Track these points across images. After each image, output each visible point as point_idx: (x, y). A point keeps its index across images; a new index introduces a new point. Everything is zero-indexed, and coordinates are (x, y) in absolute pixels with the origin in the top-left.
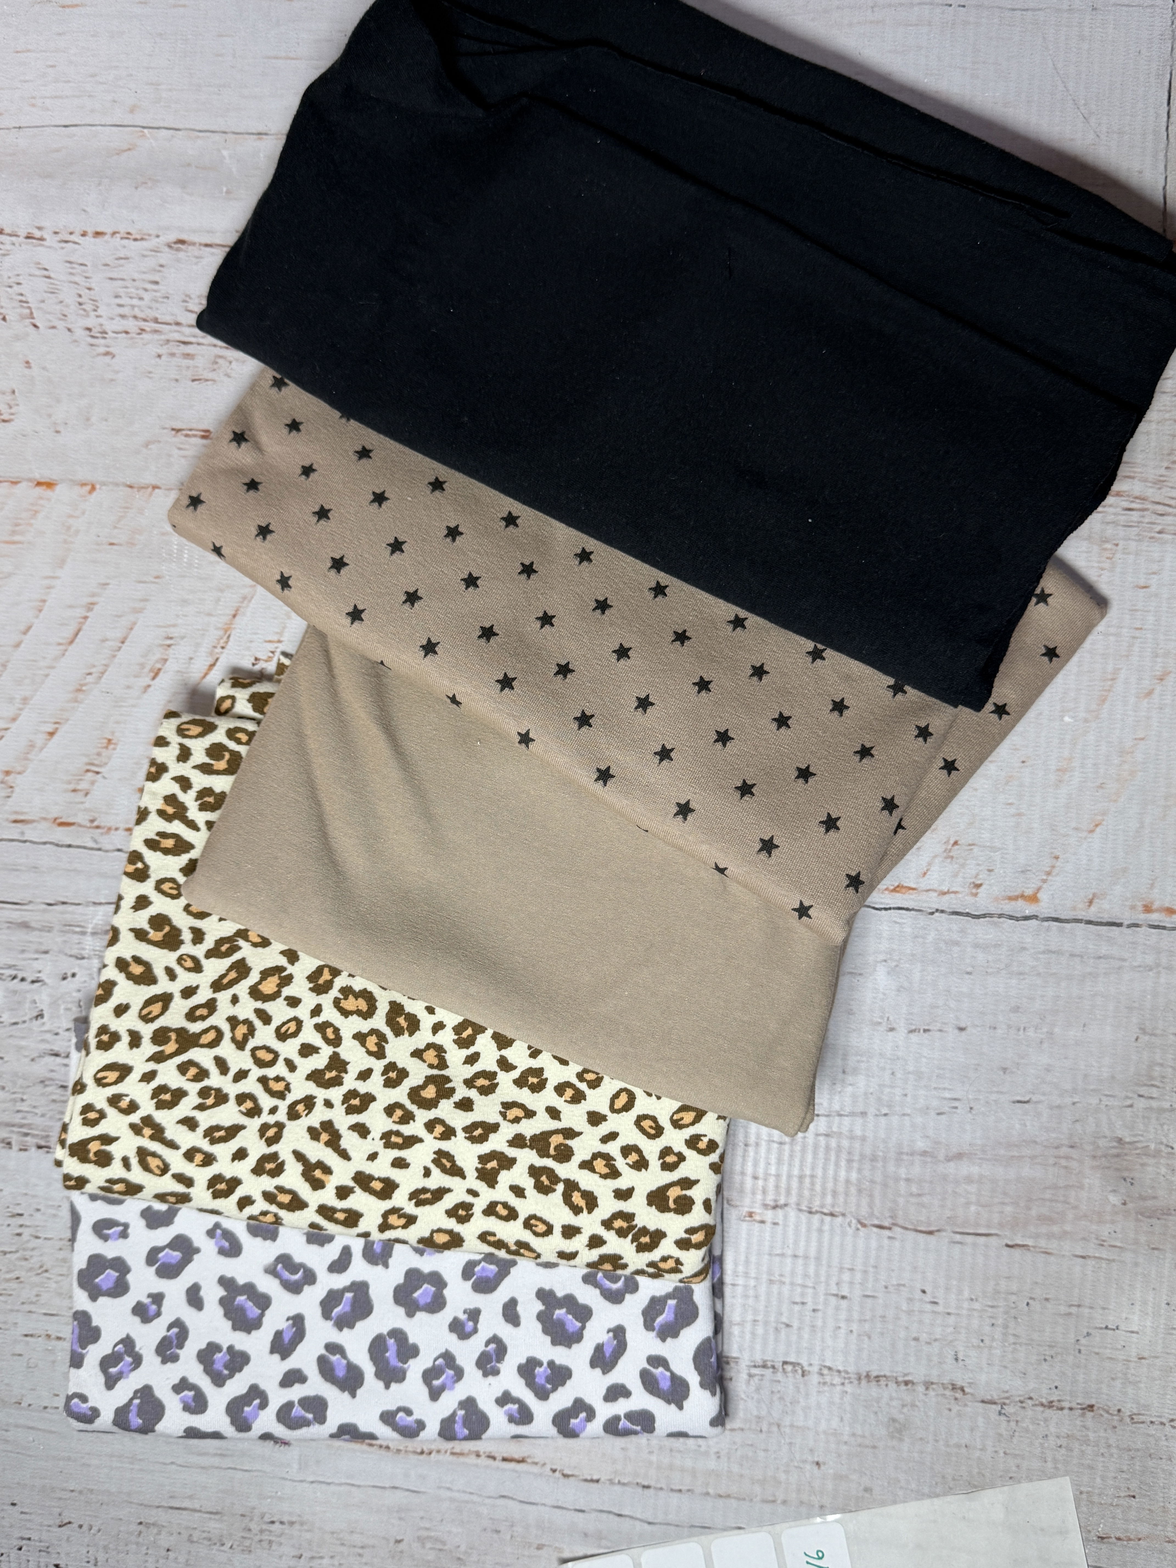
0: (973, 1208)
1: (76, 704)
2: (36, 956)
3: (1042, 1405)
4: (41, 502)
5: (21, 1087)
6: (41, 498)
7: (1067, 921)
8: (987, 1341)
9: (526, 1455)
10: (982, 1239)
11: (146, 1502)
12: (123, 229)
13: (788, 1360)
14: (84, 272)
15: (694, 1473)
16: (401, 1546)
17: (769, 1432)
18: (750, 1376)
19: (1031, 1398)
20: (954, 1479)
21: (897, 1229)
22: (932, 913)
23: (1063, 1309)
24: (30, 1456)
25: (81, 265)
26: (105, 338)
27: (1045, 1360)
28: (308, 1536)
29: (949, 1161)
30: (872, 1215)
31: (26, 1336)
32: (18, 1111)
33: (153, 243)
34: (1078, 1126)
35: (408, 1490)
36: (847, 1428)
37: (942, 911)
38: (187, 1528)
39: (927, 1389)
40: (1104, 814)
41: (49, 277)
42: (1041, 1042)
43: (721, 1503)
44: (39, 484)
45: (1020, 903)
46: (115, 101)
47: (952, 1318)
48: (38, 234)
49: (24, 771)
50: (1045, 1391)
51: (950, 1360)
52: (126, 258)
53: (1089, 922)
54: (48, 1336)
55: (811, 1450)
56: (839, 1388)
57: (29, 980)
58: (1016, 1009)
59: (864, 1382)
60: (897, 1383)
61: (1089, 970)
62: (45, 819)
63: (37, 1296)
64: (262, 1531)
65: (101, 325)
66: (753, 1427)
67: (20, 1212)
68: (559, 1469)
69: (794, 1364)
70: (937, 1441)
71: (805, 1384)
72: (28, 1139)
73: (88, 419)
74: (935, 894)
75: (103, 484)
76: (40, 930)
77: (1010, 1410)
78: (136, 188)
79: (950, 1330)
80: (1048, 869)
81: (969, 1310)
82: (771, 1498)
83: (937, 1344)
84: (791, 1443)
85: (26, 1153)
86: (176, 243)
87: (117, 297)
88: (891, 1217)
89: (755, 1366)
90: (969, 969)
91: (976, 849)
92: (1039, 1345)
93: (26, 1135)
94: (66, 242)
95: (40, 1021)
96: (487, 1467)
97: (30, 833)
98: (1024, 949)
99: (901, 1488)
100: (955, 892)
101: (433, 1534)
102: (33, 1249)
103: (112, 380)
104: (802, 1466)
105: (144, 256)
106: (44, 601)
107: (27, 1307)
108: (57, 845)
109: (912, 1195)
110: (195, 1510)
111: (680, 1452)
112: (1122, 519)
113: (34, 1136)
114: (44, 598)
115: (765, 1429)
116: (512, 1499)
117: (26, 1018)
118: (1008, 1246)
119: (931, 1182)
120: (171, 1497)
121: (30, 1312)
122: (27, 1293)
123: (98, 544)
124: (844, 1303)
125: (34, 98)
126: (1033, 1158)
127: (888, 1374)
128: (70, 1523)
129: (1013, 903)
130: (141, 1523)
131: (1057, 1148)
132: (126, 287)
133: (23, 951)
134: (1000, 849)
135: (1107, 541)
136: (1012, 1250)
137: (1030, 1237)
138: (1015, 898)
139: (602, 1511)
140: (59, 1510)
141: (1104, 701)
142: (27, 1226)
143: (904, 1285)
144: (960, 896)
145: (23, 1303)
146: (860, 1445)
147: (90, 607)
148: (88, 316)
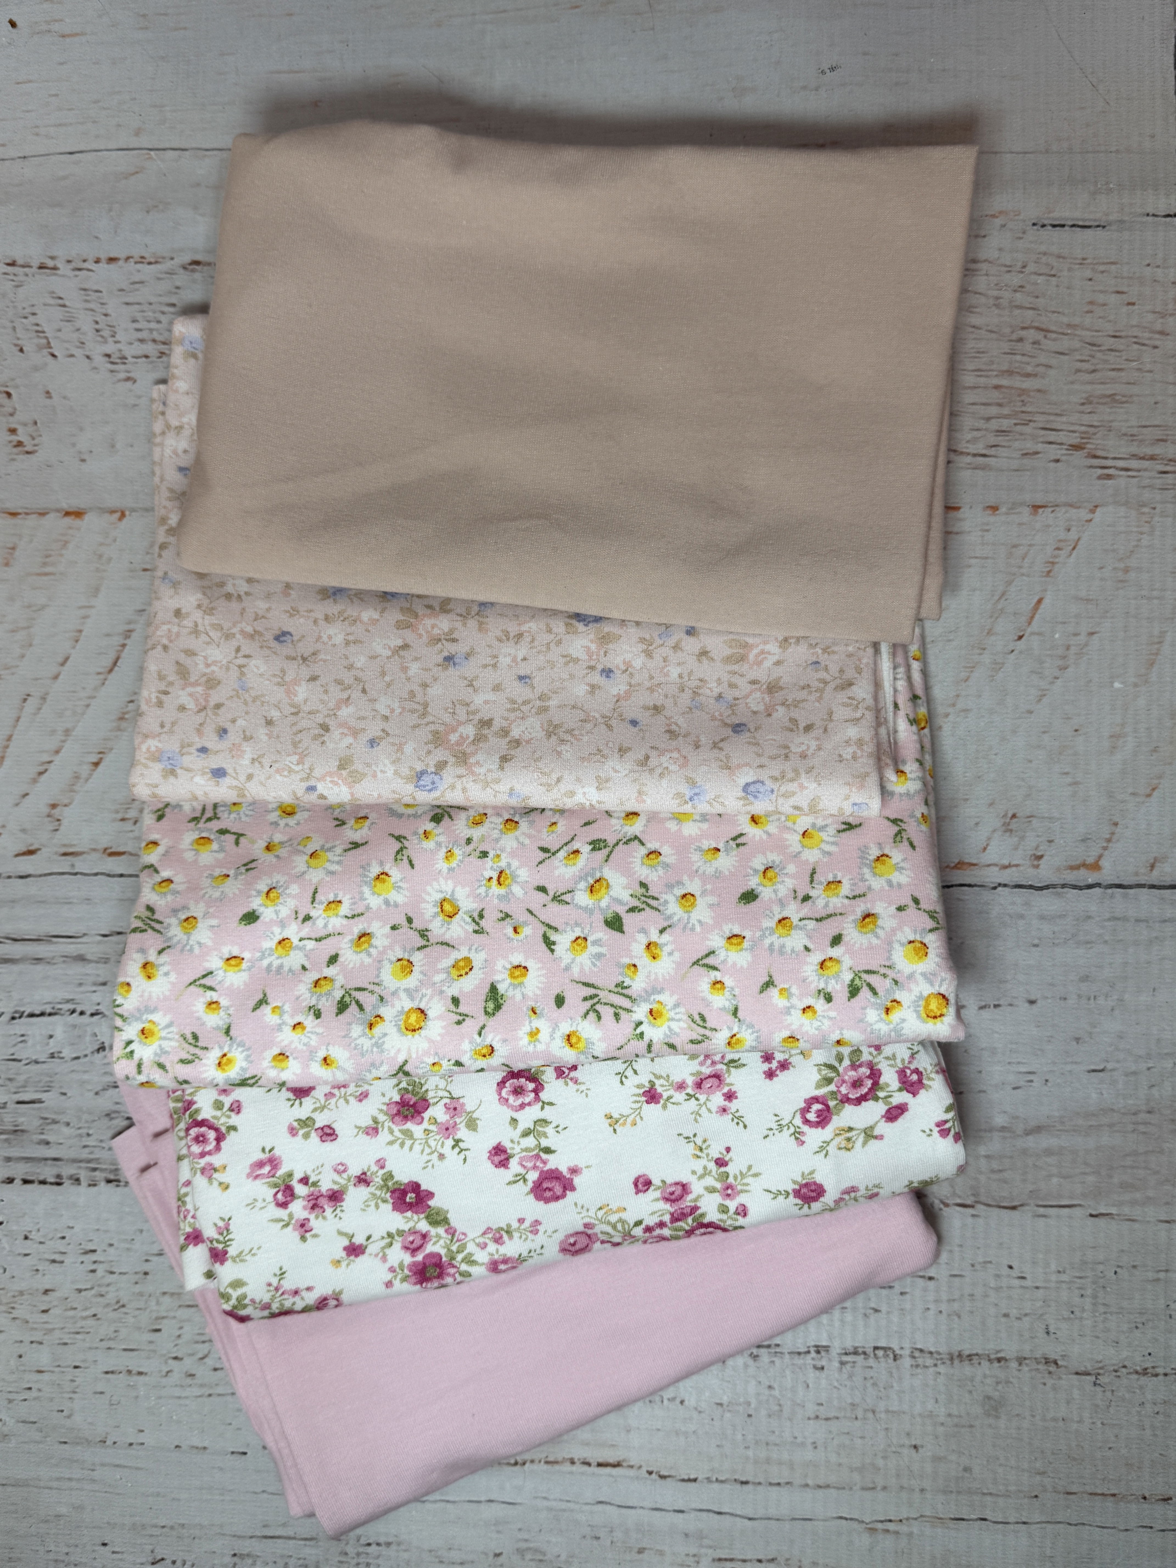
0: (1055, 1180)
1: (119, 733)
2: (94, 988)
3: (1137, 1372)
4: (71, 532)
5: (87, 1122)
6: (70, 528)
7: (1130, 887)
8: (1077, 1313)
9: (621, 1458)
10: (1066, 1210)
11: (239, 1533)
12: (136, 253)
13: (879, 1345)
14: (99, 298)
15: (791, 1466)
16: (501, 1560)
17: (865, 1419)
18: (842, 1363)
19: (1125, 1367)
20: (1053, 1453)
21: (980, 1207)
22: (995, 888)
23: (1151, 1275)
24: (119, 1494)
25: (97, 291)
26: (125, 363)
27: (1137, 1327)
28: (406, 1555)
29: (1027, 1134)
30: (954, 1194)
31: (107, 1373)
32: (85, 1147)
33: (168, 265)
34: (1155, 1092)
35: (504, 1503)
36: (943, 1410)
37: (1005, 885)
38: (282, 1556)
39: (1020, 1364)
40: (1160, 777)
41: (64, 306)
42: (1112, 1010)
43: (820, 1493)
44: (67, 514)
45: (1083, 872)
46: (119, 126)
47: (1041, 1291)
48: (50, 263)
49: (70, 804)
50: (1138, 1359)
51: (1041, 1334)
52: (142, 282)
53: (1153, 887)
54: (129, 1372)
55: (908, 1434)
56: (932, 1370)
57: (88, 1013)
58: (1085, 979)
59: (956, 1362)
60: (989, 1360)
61: (1154, 935)
62: (94, 850)
63: (116, 1331)
64: (358, 1554)
65: (120, 351)
66: (848, 1414)
67: (93, 1248)
68: (655, 1470)
69: (884, 1349)
70: (1033, 1416)
71: (898, 1368)
72: (97, 1173)
73: (113, 446)
74: (997, 869)
75: (133, 510)
76: (97, 962)
77: (1103, 1380)
78: (148, 212)
79: (1039, 1304)
80: (1108, 836)
81: (1057, 1282)
82: (871, 1485)
83: (1026, 1319)
84: (887, 1429)
85: (96, 1188)
86: (191, 264)
87: (134, 321)
88: (973, 1195)
89: (846, 1354)
90: (1036, 942)
91: (1034, 821)
92: (1130, 1313)
93: (95, 1170)
94: (80, 270)
95: (102, 1054)
96: (582, 1473)
97: (81, 865)
98: (1089, 917)
99: (1001, 1465)
100: (1017, 866)
101: (532, 1545)
102: (108, 1285)
103: (135, 405)
104: (899, 1450)
105: (159, 279)
106: (80, 631)
107: (105, 1344)
108: (109, 875)
109: (993, 1171)
110: (289, 1538)
111: (776, 1445)
112: (1158, 482)
113: (102, 1170)
114: (79, 628)
115: (859, 1416)
116: (610, 1504)
117: (87, 1052)
118: (1092, 1215)
119: (1011, 1157)
120: (264, 1526)
121: (109, 1348)
122: (105, 1330)
123: (132, 571)
124: (931, 1284)
125: (37, 127)
126: (1111, 1125)
127: (980, 1352)
128: (163, 1559)
129: (1075, 872)
130: (235, 1555)
131: (1135, 1114)
132: (143, 311)
133: (80, 984)
134: (1059, 819)
135: (1144, 506)
136: (1096, 1219)
137: (1114, 1205)
138: (1077, 868)
139: (701, 1510)
140: (151, 1547)
141: (1152, 664)
142: (101, 1262)
143: (990, 1262)
144: (1022, 868)
145: (101, 1340)
146: (956, 1425)
147: (128, 634)
148: (106, 342)
